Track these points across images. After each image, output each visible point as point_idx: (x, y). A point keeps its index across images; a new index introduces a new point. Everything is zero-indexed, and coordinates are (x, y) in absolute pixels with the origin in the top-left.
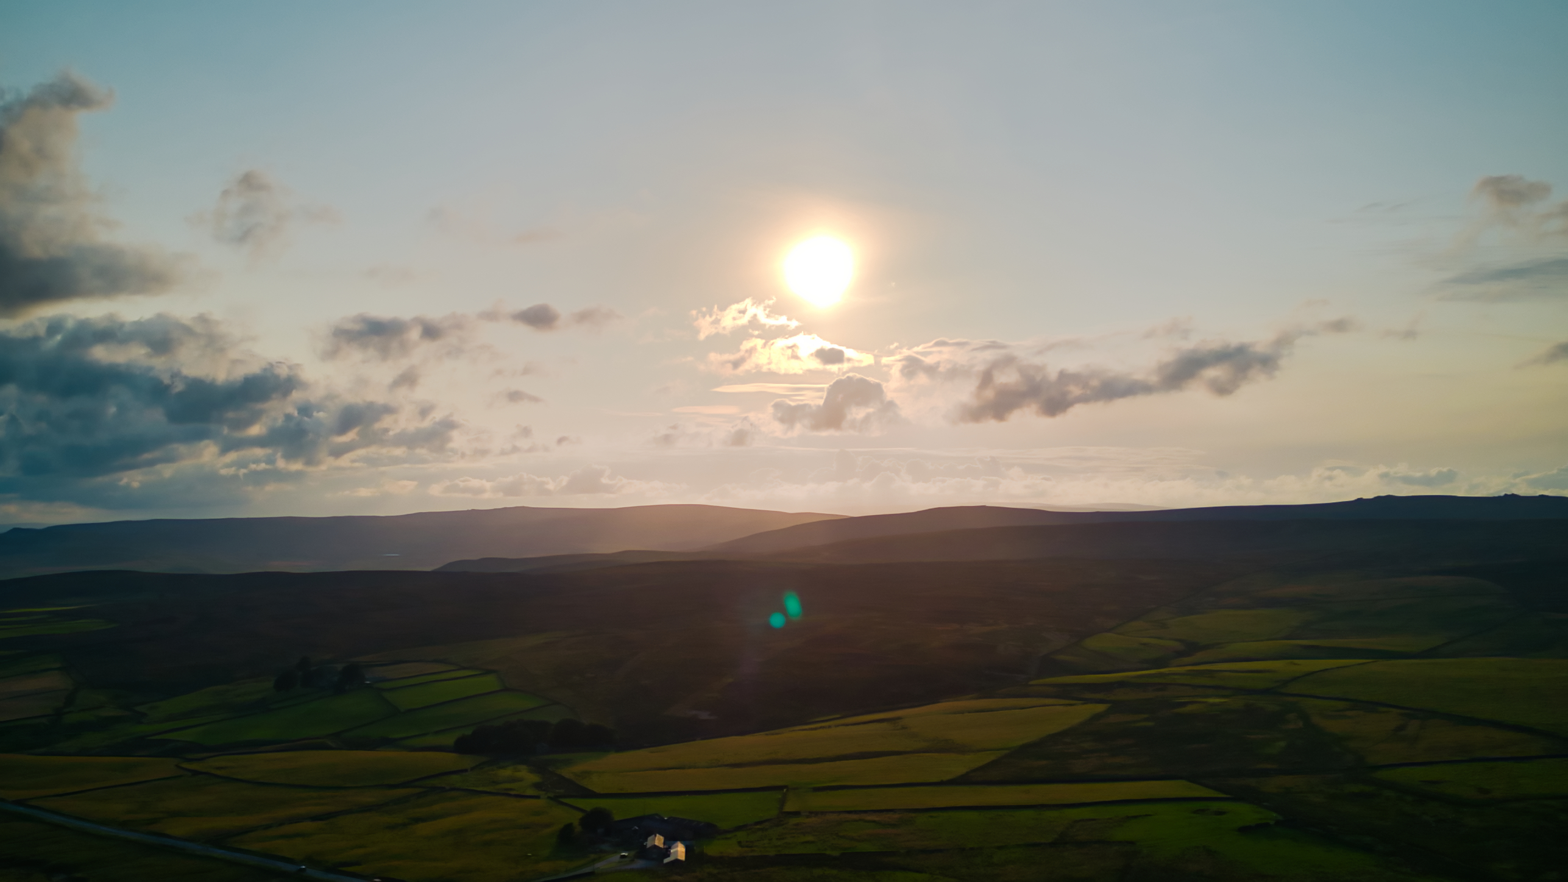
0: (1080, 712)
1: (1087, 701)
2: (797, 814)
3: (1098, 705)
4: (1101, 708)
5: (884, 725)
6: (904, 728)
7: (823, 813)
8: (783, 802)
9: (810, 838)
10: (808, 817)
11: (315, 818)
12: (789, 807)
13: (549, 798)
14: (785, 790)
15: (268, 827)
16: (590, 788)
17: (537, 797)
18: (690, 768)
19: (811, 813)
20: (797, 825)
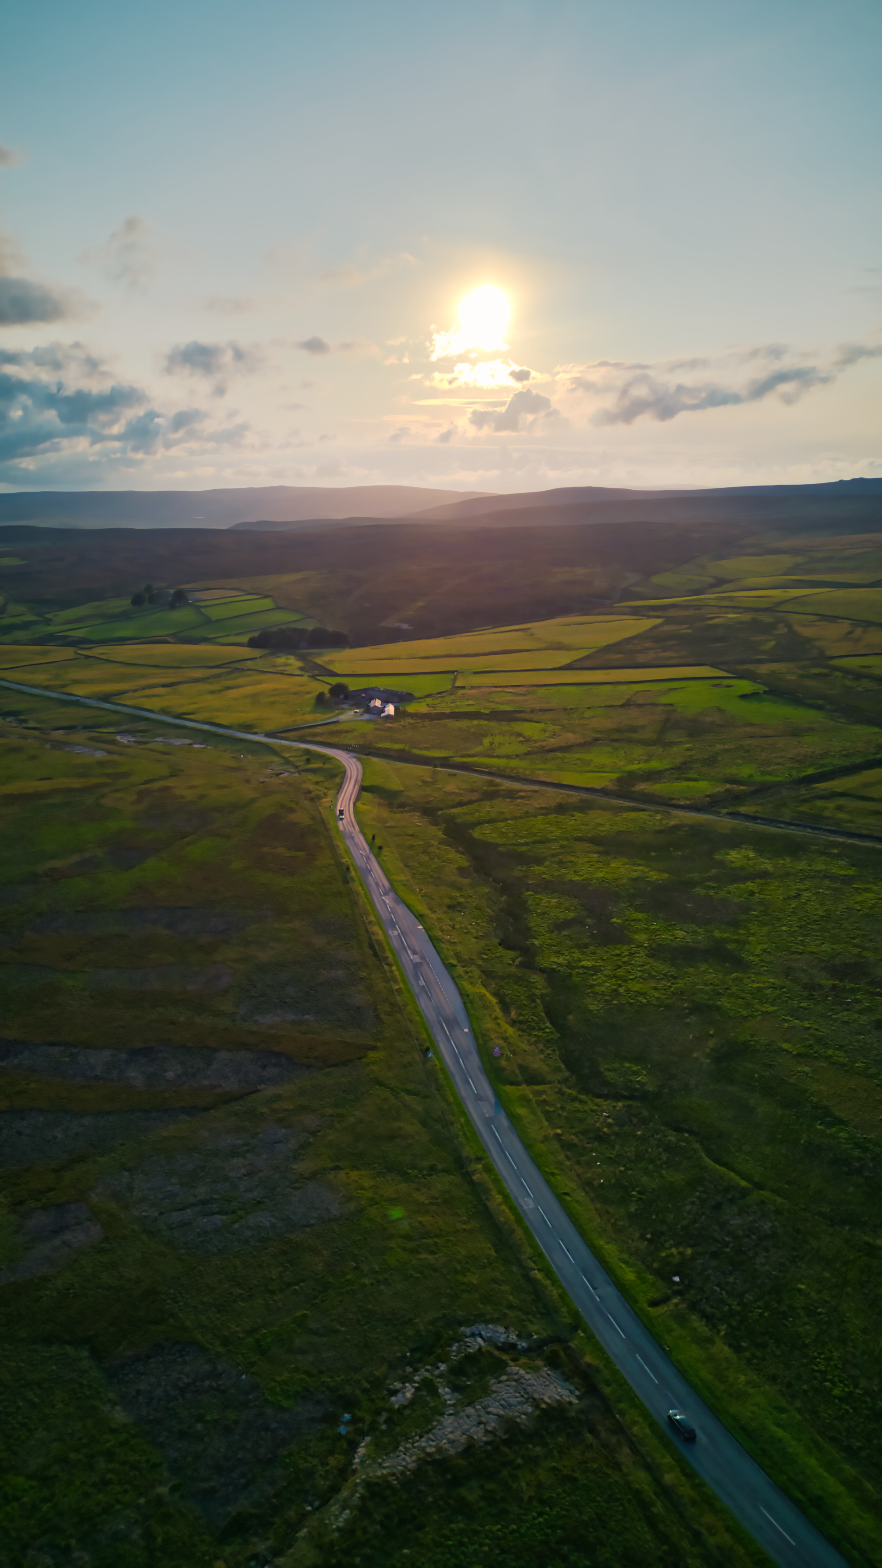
0: (645, 624)
1: (650, 617)
2: (463, 688)
3: (656, 619)
4: (658, 621)
5: (519, 633)
6: (532, 635)
7: (479, 687)
8: (455, 680)
9: (471, 702)
10: (470, 689)
11: (164, 686)
12: (458, 684)
13: (309, 676)
14: (456, 673)
15: (135, 691)
16: (334, 670)
17: (302, 676)
18: (396, 659)
19: (472, 687)
20: (463, 694)
